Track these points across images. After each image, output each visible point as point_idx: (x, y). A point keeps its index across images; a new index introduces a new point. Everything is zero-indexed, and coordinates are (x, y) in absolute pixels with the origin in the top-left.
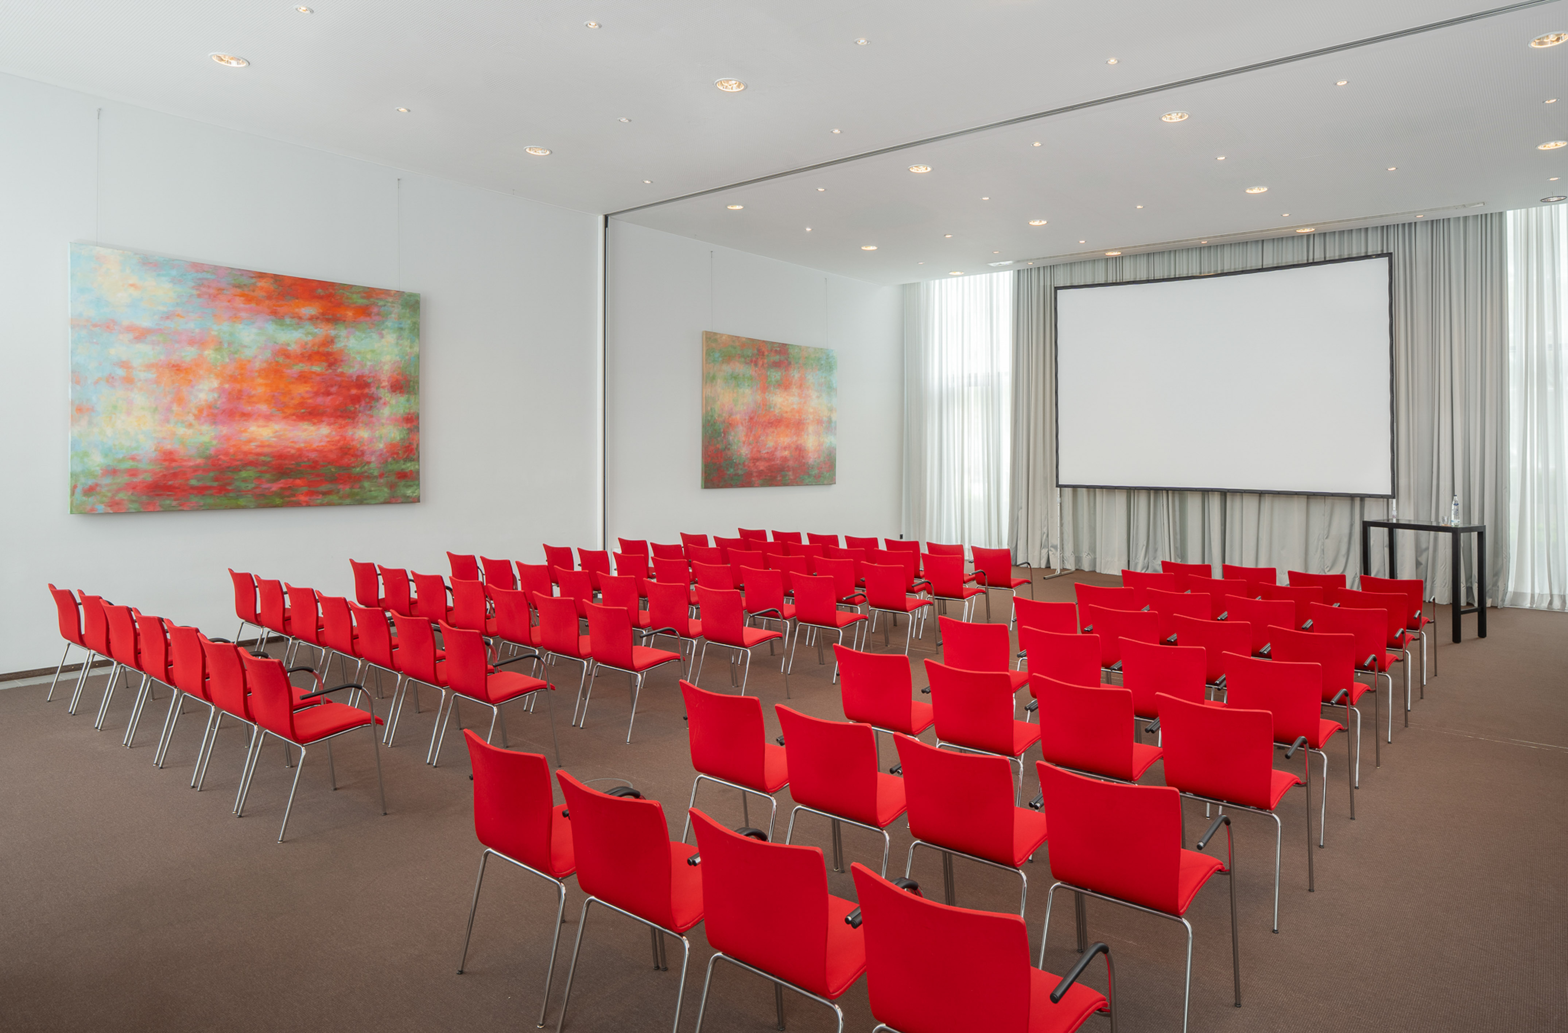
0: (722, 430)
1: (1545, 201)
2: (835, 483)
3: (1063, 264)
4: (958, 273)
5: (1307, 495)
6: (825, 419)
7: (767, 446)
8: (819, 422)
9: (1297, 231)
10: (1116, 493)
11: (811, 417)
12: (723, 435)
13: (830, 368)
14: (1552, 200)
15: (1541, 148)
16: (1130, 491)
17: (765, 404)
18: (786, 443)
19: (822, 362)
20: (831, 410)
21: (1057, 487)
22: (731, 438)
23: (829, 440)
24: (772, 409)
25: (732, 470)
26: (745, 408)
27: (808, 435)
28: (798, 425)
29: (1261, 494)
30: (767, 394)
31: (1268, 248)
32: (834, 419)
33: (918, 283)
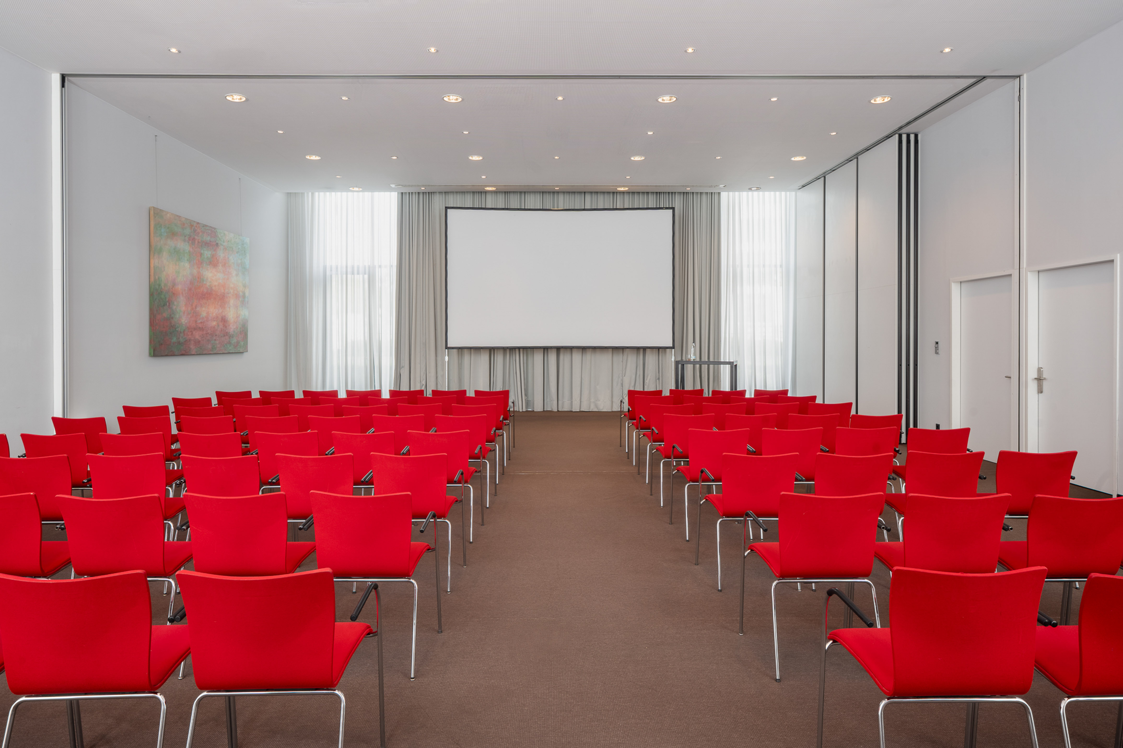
0: (167, 300)
1: (750, 189)
2: (247, 351)
3: (439, 192)
4: (356, 189)
5: (612, 348)
6: (241, 294)
7: (201, 316)
8: (237, 296)
9: (618, 189)
10: (482, 351)
11: (232, 291)
12: (168, 304)
13: (245, 252)
14: (753, 189)
15: (793, 159)
16: (492, 350)
17: (199, 278)
18: (214, 314)
19: (239, 247)
20: (245, 286)
21: (446, 348)
22: (174, 307)
23: (244, 313)
24: (205, 283)
25: (174, 339)
26: (185, 279)
27: (229, 308)
28: (221, 299)
29: (584, 349)
30: (201, 269)
31: (588, 197)
32: (247, 294)
33: (302, 193)
